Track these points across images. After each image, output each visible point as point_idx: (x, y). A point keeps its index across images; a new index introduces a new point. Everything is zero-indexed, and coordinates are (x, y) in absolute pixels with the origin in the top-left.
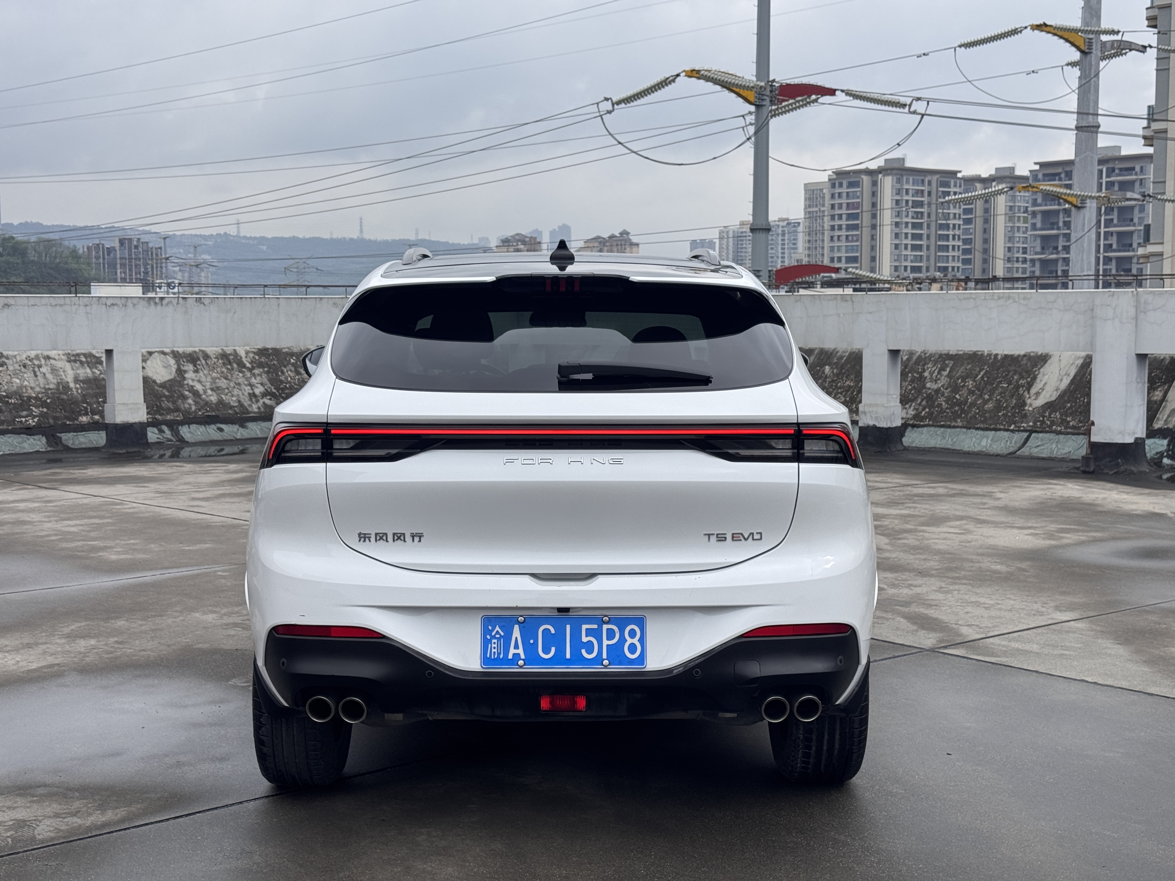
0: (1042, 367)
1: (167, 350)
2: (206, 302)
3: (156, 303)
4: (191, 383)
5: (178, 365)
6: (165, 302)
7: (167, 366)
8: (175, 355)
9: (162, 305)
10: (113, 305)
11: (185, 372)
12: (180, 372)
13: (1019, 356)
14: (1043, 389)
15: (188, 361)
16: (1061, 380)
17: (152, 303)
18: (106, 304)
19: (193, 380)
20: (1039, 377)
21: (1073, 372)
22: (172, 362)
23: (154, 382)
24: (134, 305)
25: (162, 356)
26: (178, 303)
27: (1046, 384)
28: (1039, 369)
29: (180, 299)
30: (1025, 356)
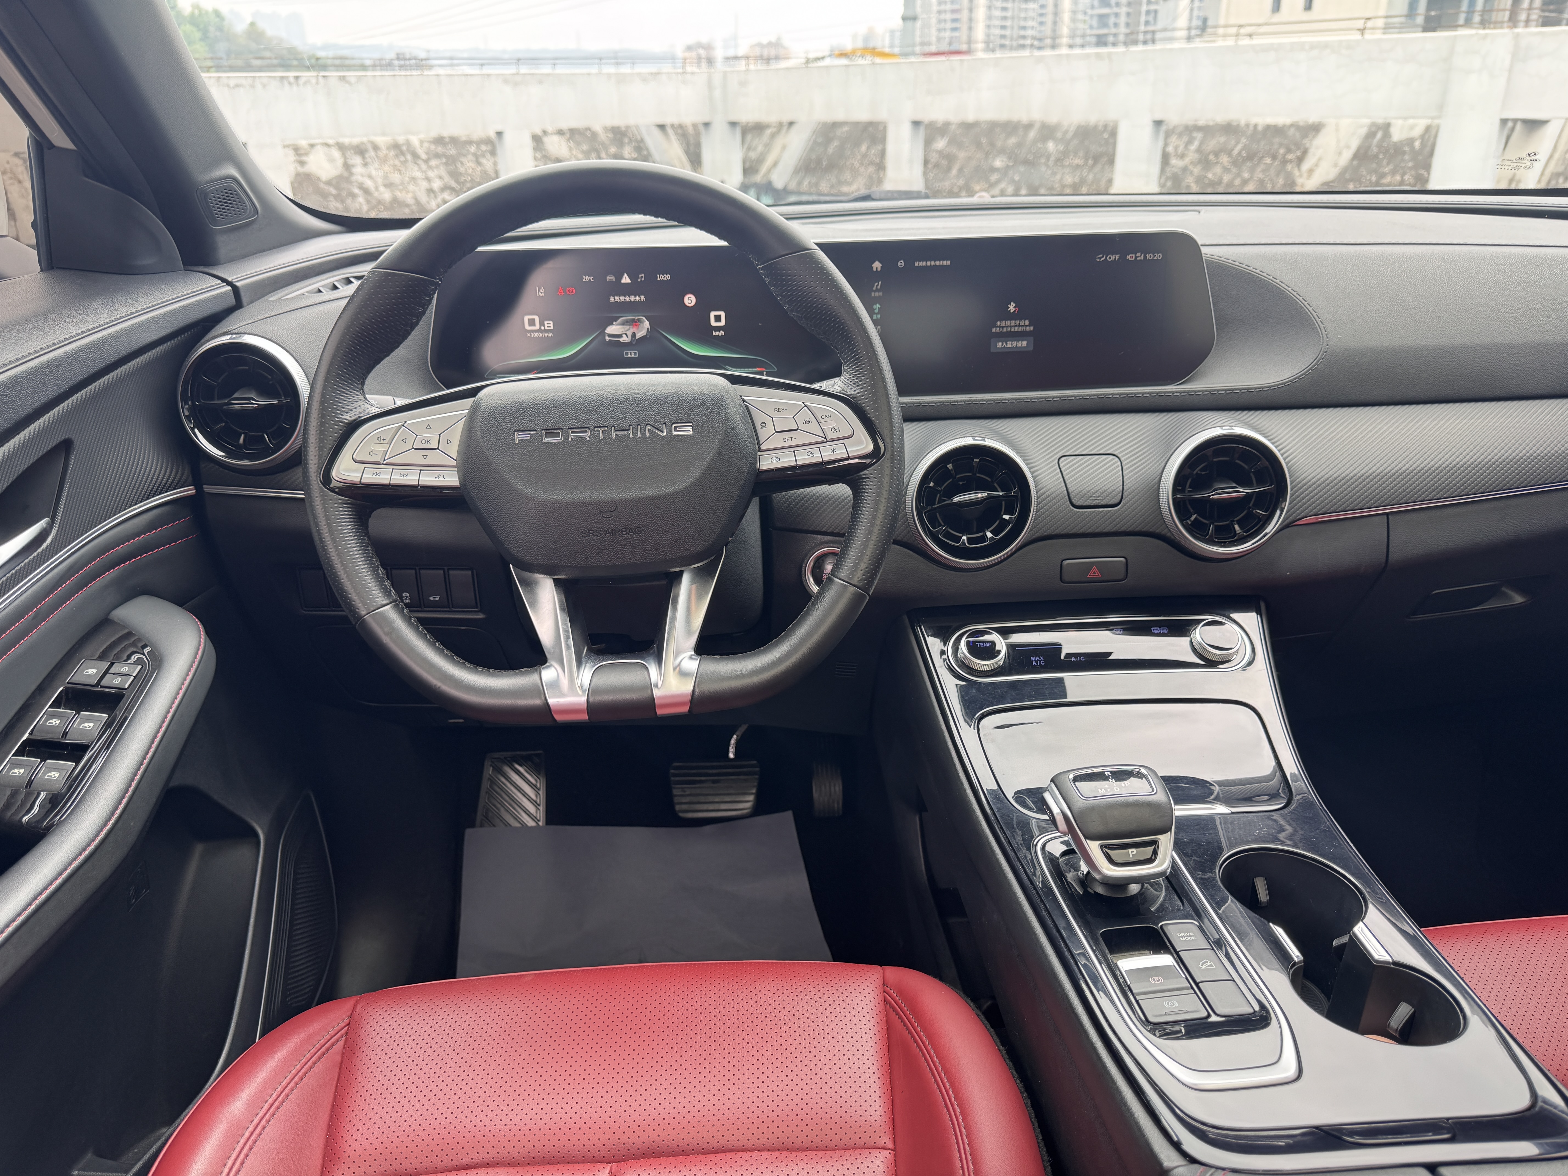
0: (1314, 137)
1: (331, 142)
2: (353, 80)
3: (290, 83)
4: (360, 179)
5: (345, 158)
6: (301, 81)
7: (332, 160)
8: (341, 147)
9: (298, 85)
10: (237, 86)
11: (353, 166)
12: (347, 166)
13: (1284, 126)
14: (1317, 165)
15: (356, 153)
16: (1340, 154)
17: (286, 82)
18: (228, 86)
19: (362, 176)
20: (1312, 151)
21: (1355, 144)
22: (336, 154)
23: (319, 179)
24: (264, 86)
25: (326, 149)
26: (317, 83)
27: (1320, 159)
28: (1311, 140)
29: (321, 79)
30: (1292, 125)
